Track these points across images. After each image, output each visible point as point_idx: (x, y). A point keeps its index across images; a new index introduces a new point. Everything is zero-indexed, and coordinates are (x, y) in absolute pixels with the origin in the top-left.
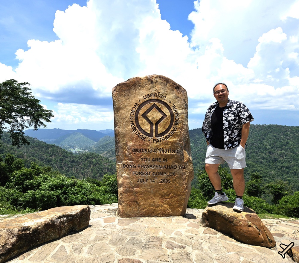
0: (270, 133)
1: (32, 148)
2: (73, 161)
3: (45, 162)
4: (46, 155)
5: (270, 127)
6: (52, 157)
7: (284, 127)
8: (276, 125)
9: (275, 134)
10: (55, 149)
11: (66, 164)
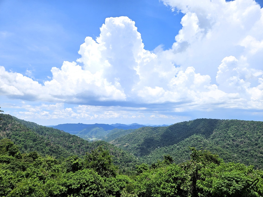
0: (233, 125)
1: (59, 137)
2: (88, 147)
3: (67, 148)
4: (68, 143)
5: (232, 121)
6: (72, 144)
7: (242, 121)
8: (237, 120)
9: (236, 127)
10: (75, 138)
11: (83, 149)
